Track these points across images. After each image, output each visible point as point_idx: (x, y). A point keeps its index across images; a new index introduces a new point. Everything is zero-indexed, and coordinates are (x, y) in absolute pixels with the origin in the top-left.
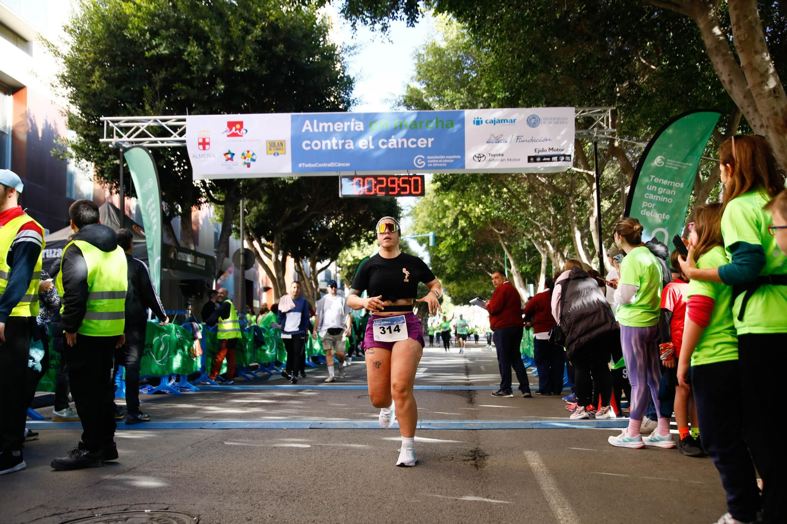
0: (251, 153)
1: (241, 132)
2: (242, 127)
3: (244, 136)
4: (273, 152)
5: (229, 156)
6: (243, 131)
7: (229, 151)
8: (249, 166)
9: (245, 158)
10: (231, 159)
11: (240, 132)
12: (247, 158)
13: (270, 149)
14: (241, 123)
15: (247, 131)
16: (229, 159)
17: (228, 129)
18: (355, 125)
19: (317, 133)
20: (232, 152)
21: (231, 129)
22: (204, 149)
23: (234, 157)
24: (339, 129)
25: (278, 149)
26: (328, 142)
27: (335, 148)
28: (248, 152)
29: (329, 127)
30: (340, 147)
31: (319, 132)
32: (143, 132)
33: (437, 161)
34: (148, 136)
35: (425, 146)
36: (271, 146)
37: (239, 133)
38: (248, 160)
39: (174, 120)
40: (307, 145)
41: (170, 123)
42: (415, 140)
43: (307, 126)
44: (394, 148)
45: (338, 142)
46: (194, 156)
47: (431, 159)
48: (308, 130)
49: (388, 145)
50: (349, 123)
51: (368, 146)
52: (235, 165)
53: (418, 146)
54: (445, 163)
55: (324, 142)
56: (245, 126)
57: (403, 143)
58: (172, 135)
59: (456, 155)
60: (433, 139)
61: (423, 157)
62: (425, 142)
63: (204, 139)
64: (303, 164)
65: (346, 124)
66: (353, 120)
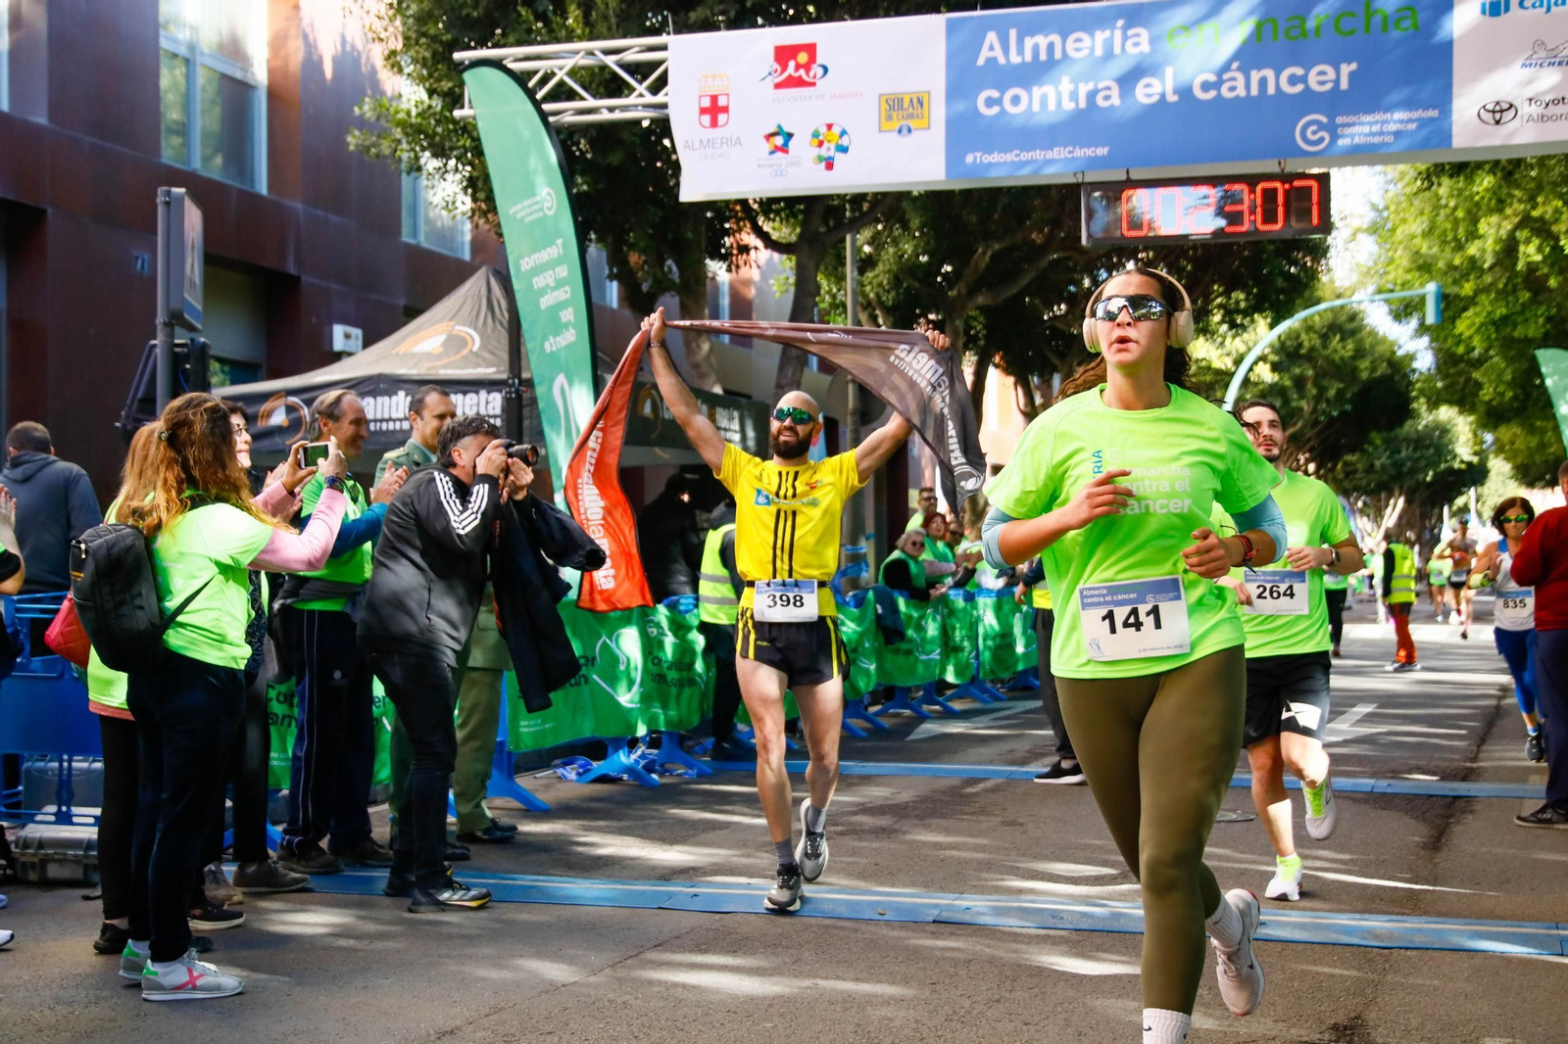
0: (836, 130)
1: (812, 74)
2: (812, 59)
3: (818, 83)
4: (896, 125)
5: (781, 140)
6: (816, 70)
7: (779, 126)
8: (830, 166)
9: (821, 144)
10: (784, 149)
11: (808, 73)
12: (826, 145)
13: (889, 118)
14: (811, 49)
15: (826, 70)
16: (777, 149)
17: (776, 66)
18: (1125, 38)
19: (1017, 67)
20: (787, 129)
21: (784, 68)
22: (714, 124)
23: (792, 144)
24: (1077, 50)
25: (911, 116)
26: (1048, 90)
27: (1069, 106)
28: (830, 127)
29: (1051, 47)
30: (1083, 104)
31: (1023, 63)
32: (561, 84)
33: (1366, 129)
34: (571, 96)
35: (1329, 86)
36: (891, 108)
37: (805, 77)
38: (828, 150)
39: (637, 49)
40: (990, 102)
41: (630, 57)
42: (1299, 71)
43: (990, 47)
44: (1237, 97)
45: (1077, 89)
46: (687, 146)
47: (1349, 125)
48: (995, 59)
49: (1219, 90)
50: (1107, 33)
51: (1163, 96)
52: (793, 164)
53: (1308, 89)
54: (1389, 133)
55: (1037, 91)
56: (820, 59)
57: (1263, 82)
58: (633, 90)
59: (1426, 108)
60: (1354, 66)
61: (1324, 120)
62: (1331, 74)
63: (714, 99)
64: (978, 155)
65: (1101, 36)
66: (1120, 23)
